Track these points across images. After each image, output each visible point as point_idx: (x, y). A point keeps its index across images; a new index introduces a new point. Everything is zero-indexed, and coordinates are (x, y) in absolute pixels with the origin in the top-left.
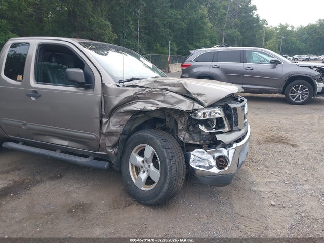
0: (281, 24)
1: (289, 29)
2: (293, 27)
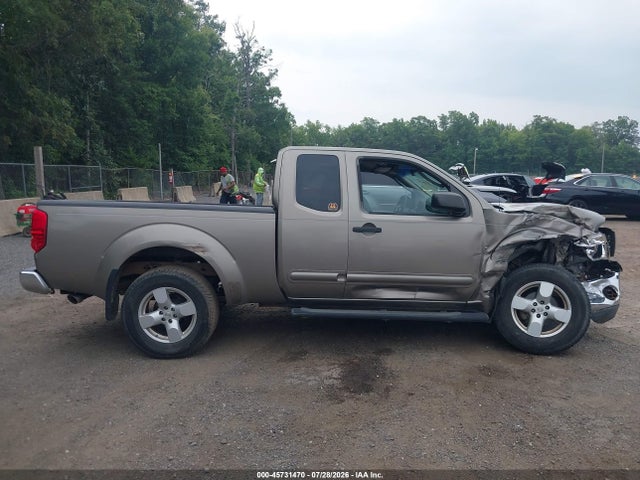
0: (309, 122)
1: (323, 130)
2: (328, 128)
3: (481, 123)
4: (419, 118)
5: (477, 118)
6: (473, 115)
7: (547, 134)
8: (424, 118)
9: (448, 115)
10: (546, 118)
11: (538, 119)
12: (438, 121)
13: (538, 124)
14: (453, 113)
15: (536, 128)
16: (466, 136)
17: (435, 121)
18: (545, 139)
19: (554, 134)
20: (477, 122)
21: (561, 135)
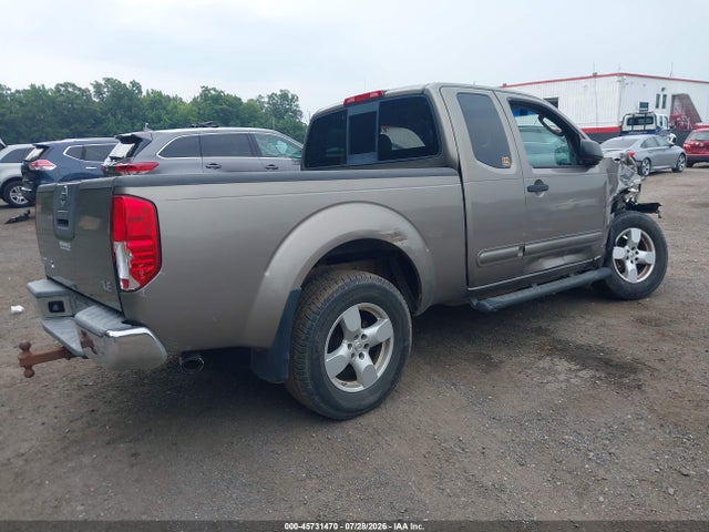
3: (144, 93)
4: (66, 85)
5: (139, 88)
6: (134, 84)
7: (217, 107)
8: (73, 86)
9: (103, 83)
10: (214, 89)
11: (206, 90)
12: (92, 90)
13: (205, 95)
14: (108, 80)
15: (206, 100)
16: (130, 108)
17: (87, 90)
18: (216, 112)
19: (225, 106)
20: (140, 92)
21: (231, 109)
